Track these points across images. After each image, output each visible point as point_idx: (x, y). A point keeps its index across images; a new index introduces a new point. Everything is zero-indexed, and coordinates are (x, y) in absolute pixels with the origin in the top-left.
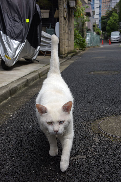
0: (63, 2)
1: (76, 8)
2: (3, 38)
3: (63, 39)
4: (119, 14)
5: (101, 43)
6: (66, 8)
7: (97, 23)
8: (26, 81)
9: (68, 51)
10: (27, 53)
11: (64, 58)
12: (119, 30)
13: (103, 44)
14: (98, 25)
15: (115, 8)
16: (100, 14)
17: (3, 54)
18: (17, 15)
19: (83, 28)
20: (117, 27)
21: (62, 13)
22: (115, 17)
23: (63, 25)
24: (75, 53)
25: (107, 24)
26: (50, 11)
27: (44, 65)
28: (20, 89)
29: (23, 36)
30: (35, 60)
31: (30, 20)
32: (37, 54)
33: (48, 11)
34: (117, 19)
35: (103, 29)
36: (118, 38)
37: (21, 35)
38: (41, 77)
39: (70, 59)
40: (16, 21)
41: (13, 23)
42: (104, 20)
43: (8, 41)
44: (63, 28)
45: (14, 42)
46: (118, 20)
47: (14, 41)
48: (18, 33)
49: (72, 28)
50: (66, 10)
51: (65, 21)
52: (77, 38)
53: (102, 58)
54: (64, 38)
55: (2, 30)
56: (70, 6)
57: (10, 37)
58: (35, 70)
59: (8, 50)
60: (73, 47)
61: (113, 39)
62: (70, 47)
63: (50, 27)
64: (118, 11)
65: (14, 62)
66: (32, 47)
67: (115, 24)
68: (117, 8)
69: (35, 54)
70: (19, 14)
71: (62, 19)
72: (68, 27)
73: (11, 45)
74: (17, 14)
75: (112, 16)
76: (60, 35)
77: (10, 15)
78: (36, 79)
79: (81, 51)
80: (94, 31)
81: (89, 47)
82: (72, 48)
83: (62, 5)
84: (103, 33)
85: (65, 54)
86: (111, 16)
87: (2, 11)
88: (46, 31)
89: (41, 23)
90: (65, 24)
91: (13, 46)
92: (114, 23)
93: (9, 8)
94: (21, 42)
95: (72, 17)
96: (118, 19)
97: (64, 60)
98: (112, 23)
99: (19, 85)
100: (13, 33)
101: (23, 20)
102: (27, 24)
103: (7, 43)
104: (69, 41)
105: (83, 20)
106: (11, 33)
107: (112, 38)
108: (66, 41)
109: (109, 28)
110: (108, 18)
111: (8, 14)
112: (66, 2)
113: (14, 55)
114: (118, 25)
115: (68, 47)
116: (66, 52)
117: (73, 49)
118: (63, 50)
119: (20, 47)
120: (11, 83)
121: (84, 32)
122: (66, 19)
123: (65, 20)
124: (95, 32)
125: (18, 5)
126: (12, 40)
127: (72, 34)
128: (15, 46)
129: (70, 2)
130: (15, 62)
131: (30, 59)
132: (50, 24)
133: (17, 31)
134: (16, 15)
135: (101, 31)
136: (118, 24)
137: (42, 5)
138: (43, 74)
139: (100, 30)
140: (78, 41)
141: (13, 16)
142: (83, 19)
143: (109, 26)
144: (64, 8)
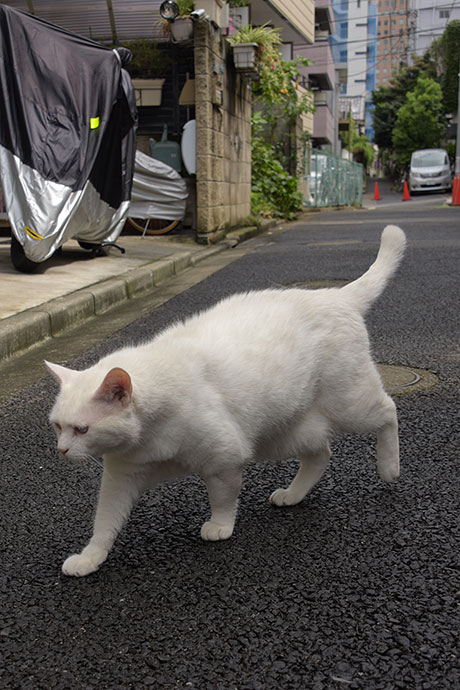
0: (210, 55)
1: (256, 69)
2: (21, 176)
3: (210, 177)
4: (443, 80)
5: (372, 196)
6: (222, 73)
7: (358, 113)
8: (90, 300)
9: (228, 220)
10: (88, 221)
11: (214, 243)
12: (443, 143)
13: (377, 199)
14: (364, 121)
15: (427, 57)
16: (369, 78)
17: (18, 223)
18: (63, 108)
19: (292, 135)
20: (438, 131)
21: (207, 91)
22: (429, 93)
23: (209, 132)
24: (255, 228)
25: (396, 117)
26: (166, 82)
27: (140, 262)
28: (73, 318)
29: (79, 170)
30: (112, 244)
31: (100, 121)
32: (120, 226)
33: (159, 83)
34: (436, 102)
35: (382, 139)
36: (440, 174)
37: (74, 168)
38: (134, 297)
39: (234, 247)
40: (59, 125)
41: (51, 133)
42: (384, 103)
43: (36, 184)
44: (209, 142)
45: (52, 188)
46: (440, 105)
47: (53, 184)
48: (64, 161)
49: (244, 139)
50: (222, 78)
51: (216, 118)
52: (264, 173)
53: (346, 245)
54: (212, 176)
55: (18, 152)
56: (236, 65)
57: (41, 174)
58: (115, 274)
59: (33, 211)
60: (249, 206)
61: (419, 180)
62: (234, 207)
63: (164, 137)
64: (440, 71)
65: (50, 248)
66: (105, 205)
67: (428, 119)
68: (436, 59)
69: (112, 226)
70: (69, 106)
71: (206, 112)
72: (227, 135)
73: (44, 195)
74: (63, 104)
75: (416, 90)
76: (200, 165)
77: (43, 109)
78: (117, 300)
79: (279, 221)
80: (344, 146)
81: (315, 209)
82: (243, 211)
83: (207, 63)
84: (380, 156)
85: (214, 231)
86: (412, 90)
87: (22, 99)
88: (149, 152)
89: (135, 128)
90: (217, 128)
91: (50, 199)
92: (423, 117)
93: (42, 89)
94: (75, 188)
95: (244, 99)
96: (441, 102)
97: (212, 251)
98: (414, 117)
99: (71, 307)
100: (51, 161)
101: (80, 120)
102: (92, 133)
103: (32, 191)
104: (233, 185)
105: (290, 108)
106: (46, 161)
107: (415, 175)
108: (219, 184)
109: (406, 136)
110: (399, 97)
111: (38, 107)
112: (221, 51)
113: (53, 227)
114: (440, 125)
115: (227, 207)
116: (222, 224)
117: (248, 213)
118: (207, 216)
119: (71, 202)
120: (49, 302)
121: (295, 152)
122: (222, 110)
123: (219, 112)
124: (349, 150)
125: (67, 79)
126: (46, 182)
127: (244, 159)
128: (56, 201)
129: (235, 51)
130: (53, 249)
131: (98, 243)
132: (165, 126)
133: (63, 156)
134: (61, 109)
135: (376, 147)
136: (440, 121)
137: (139, 65)
138: (138, 287)
139: (368, 144)
140: (271, 187)
141: (52, 110)
142: (291, 104)
143: (405, 126)
144: (215, 73)
